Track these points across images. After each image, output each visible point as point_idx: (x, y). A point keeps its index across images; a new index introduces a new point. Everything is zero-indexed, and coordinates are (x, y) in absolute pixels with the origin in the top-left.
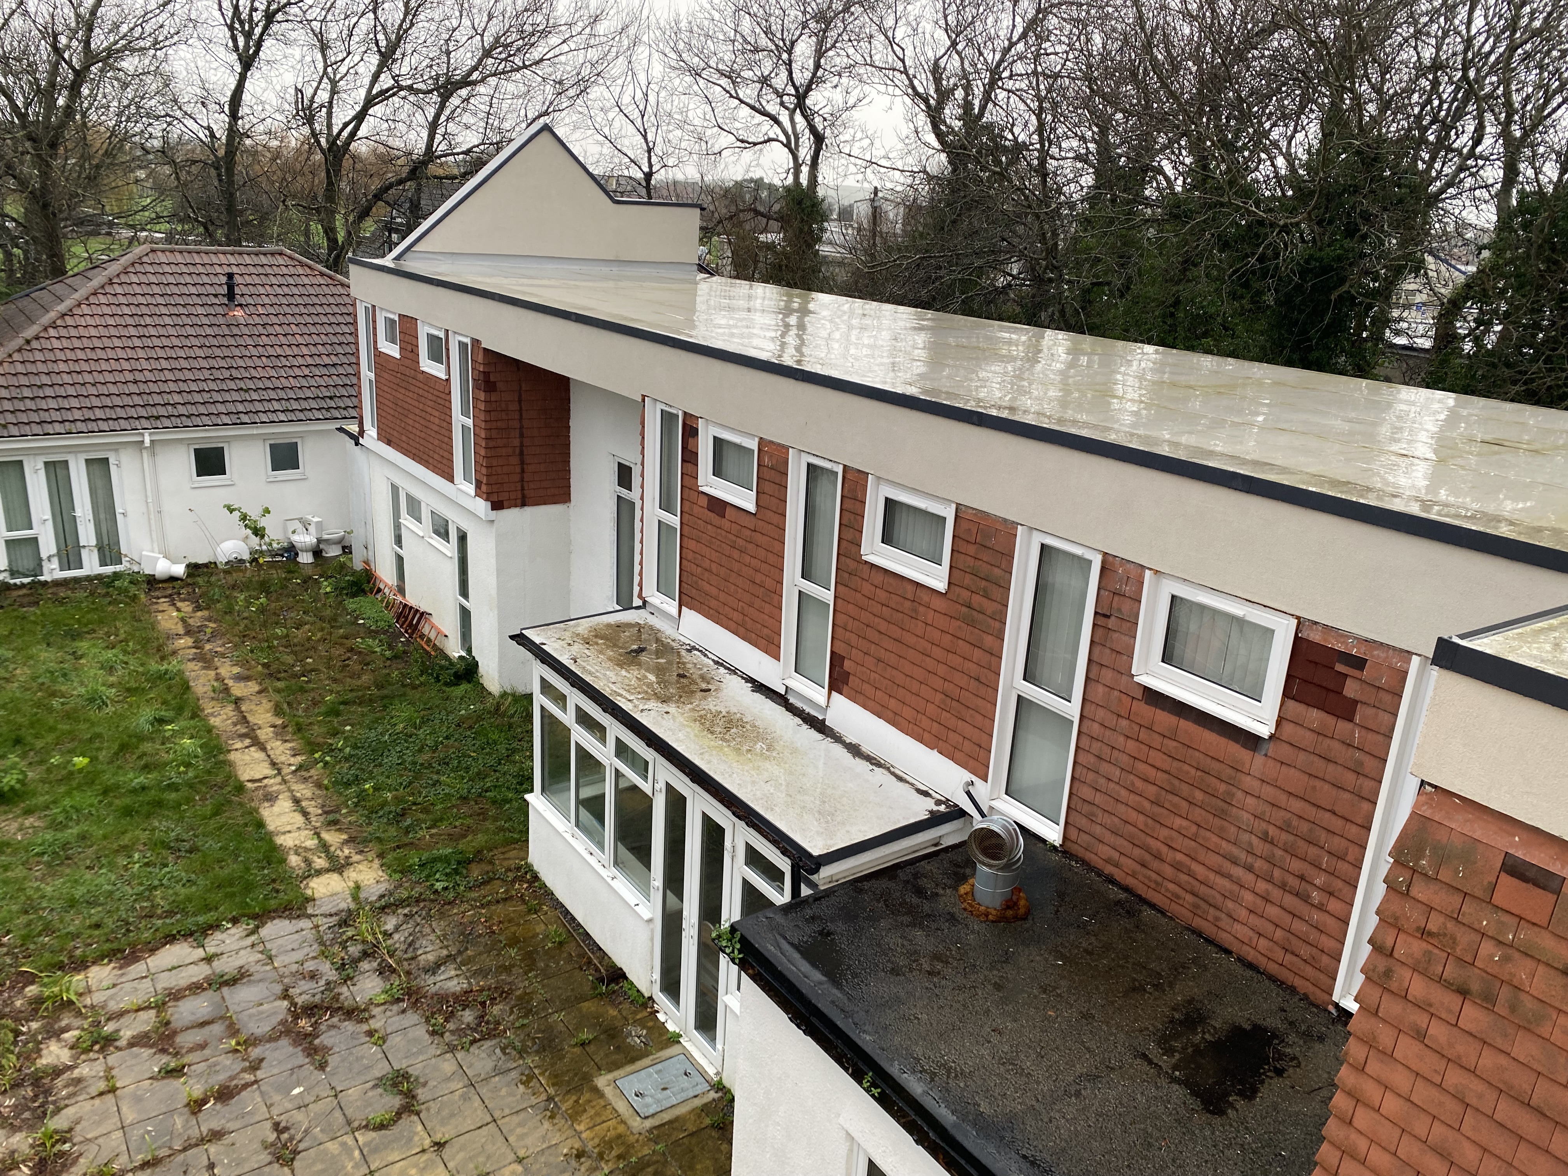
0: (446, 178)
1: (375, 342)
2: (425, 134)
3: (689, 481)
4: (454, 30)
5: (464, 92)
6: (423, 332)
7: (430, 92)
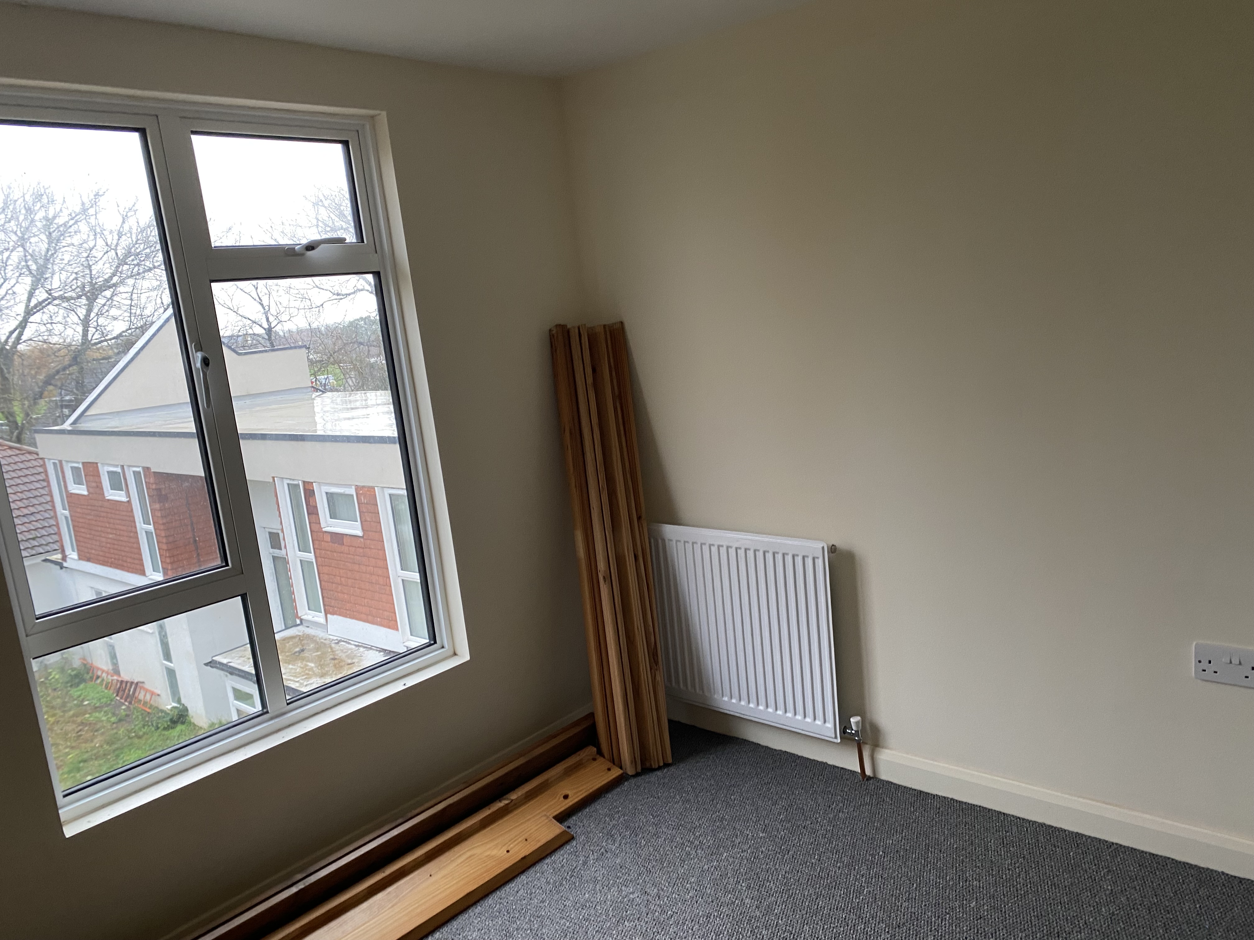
0: (104, 359)
1: (66, 487)
2: (80, 329)
3: (315, 527)
4: (91, 250)
5: (108, 293)
6: (104, 471)
7: (79, 297)
